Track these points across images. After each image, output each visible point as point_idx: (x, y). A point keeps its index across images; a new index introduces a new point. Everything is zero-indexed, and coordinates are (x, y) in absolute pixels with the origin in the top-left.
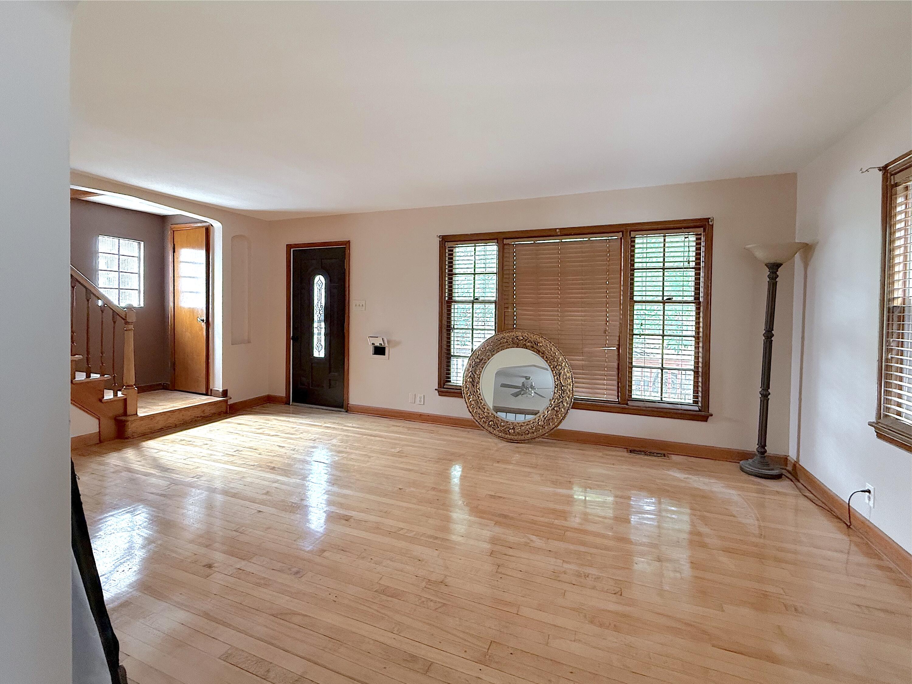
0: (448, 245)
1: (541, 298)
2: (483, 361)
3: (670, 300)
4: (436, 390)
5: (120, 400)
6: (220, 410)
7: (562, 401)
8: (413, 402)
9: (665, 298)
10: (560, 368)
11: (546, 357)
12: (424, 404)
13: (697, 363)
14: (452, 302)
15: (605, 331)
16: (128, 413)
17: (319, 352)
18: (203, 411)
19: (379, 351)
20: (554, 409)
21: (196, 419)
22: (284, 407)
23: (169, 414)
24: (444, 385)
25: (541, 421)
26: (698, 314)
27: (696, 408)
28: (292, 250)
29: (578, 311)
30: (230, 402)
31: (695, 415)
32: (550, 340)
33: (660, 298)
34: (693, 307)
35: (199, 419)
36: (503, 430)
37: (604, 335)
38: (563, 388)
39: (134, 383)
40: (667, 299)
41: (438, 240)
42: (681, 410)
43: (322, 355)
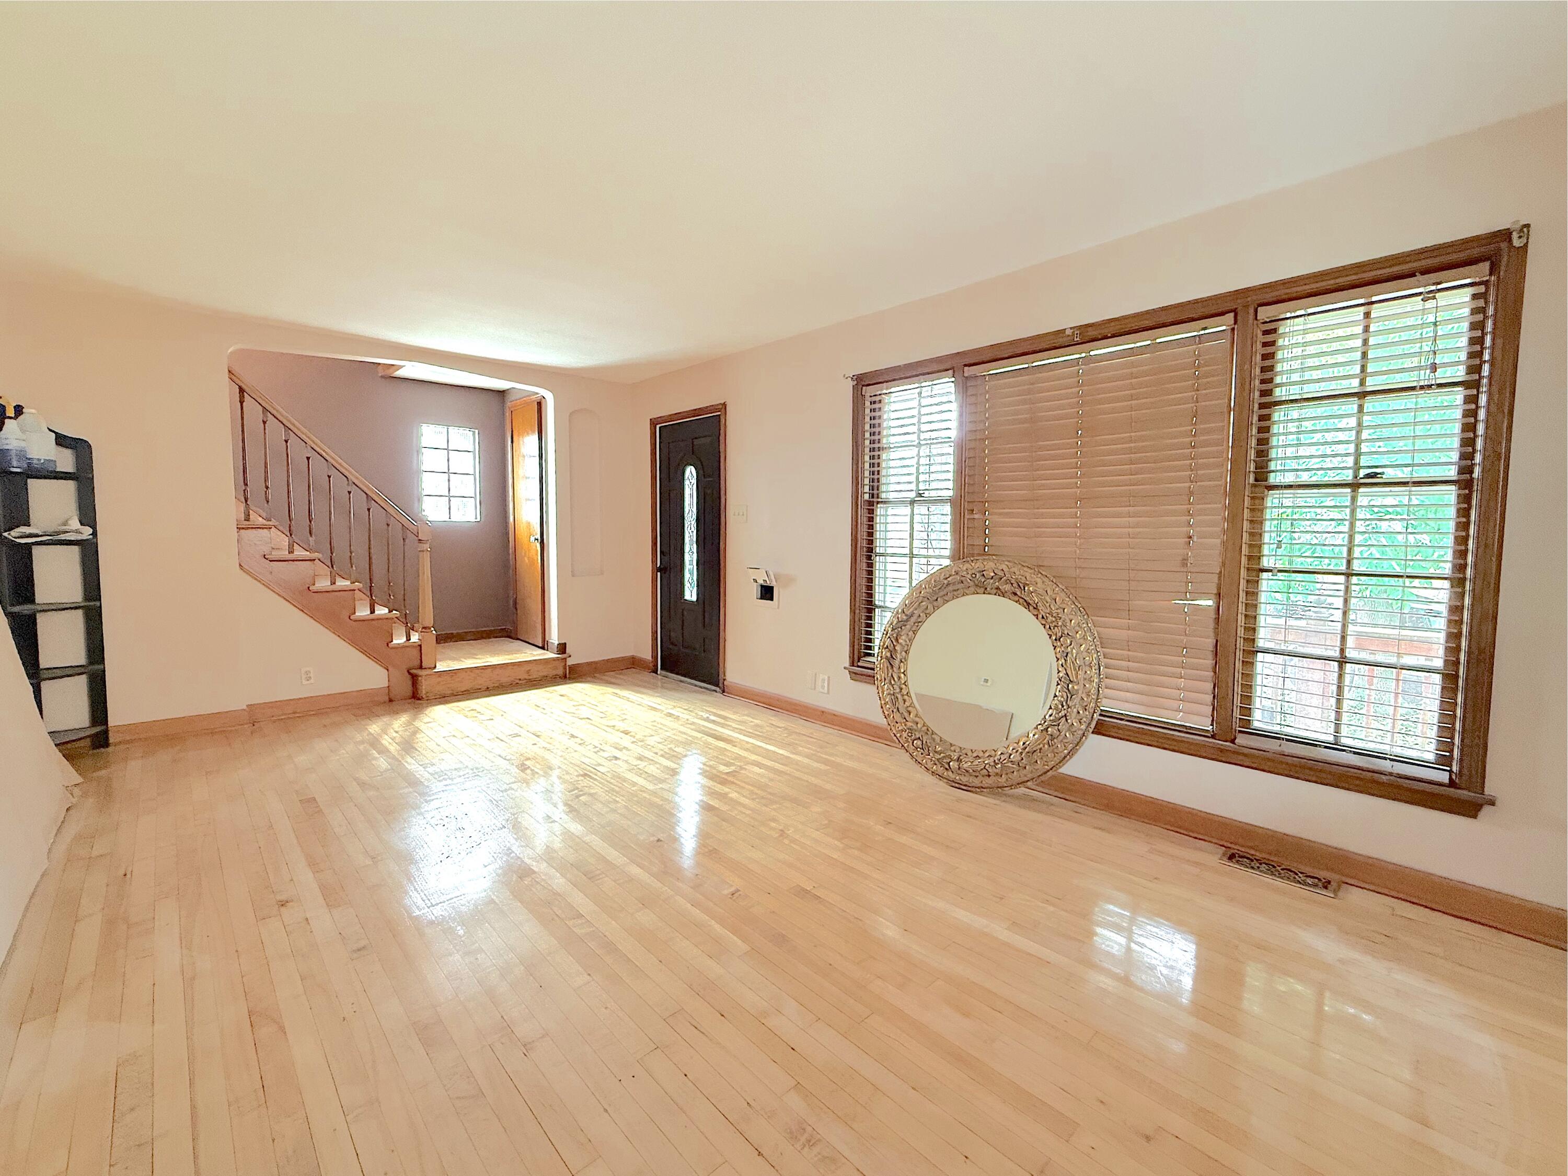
0: (869, 391)
1: (1041, 487)
2: (913, 620)
3: (1373, 479)
4: (845, 668)
5: (413, 646)
6: (554, 672)
7: (1065, 716)
8: (813, 687)
9: (1362, 473)
10: (1069, 641)
11: (1043, 617)
12: (828, 693)
13: (1453, 651)
14: (878, 503)
15: (1184, 562)
16: (424, 665)
17: (691, 594)
18: (528, 672)
19: (767, 593)
20: (1046, 730)
21: (518, 681)
22: (648, 676)
23: (477, 671)
24: (859, 661)
25: (1017, 751)
26: (1464, 512)
27: (1444, 777)
28: (658, 427)
29: (1119, 515)
30: (570, 662)
31: (1433, 795)
32: (1057, 579)
33: (1348, 476)
34: (1450, 494)
35: (521, 682)
36: (938, 760)
37: (1182, 569)
38: (1070, 686)
39: (432, 625)
40: (1368, 476)
41: (850, 384)
42: (1391, 774)
43: (694, 598)
